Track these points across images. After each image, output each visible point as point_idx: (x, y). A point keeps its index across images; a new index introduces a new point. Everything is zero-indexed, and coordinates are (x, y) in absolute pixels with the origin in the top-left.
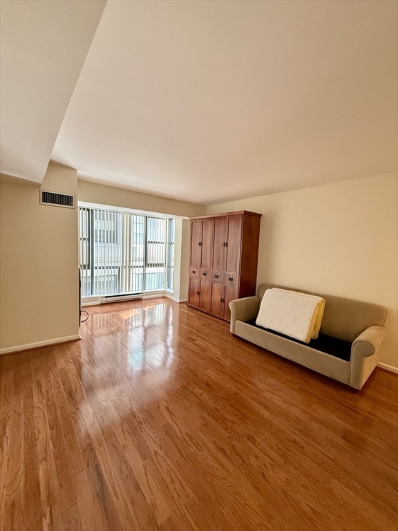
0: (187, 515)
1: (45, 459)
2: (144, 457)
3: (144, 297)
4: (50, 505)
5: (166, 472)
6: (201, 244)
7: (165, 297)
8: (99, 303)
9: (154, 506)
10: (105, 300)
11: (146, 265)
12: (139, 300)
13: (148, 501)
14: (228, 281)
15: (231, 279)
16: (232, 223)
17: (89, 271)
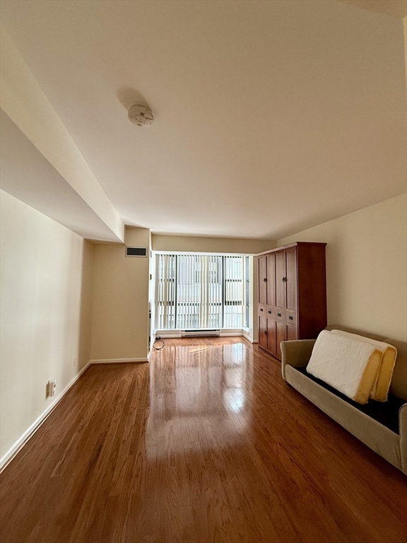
0: (130, 501)
1: (79, 431)
2: (131, 453)
3: (221, 335)
4: (66, 455)
5: (137, 468)
6: (266, 280)
7: (243, 336)
8: (180, 336)
9: (115, 484)
10: (185, 334)
11: (225, 302)
12: (216, 337)
13: (114, 480)
14: (288, 320)
15: (291, 318)
16: (289, 256)
17: (174, 307)
